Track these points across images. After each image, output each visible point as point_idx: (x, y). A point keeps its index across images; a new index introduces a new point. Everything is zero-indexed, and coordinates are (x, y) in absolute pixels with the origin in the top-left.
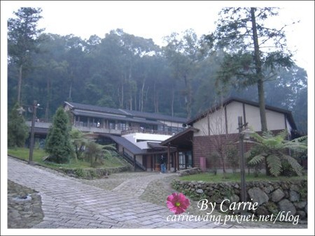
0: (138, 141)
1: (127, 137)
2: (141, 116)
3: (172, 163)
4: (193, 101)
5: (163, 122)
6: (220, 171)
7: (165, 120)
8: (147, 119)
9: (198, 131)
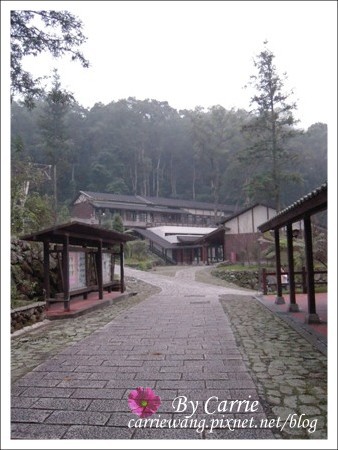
0: (166, 234)
1: (154, 230)
2: (161, 203)
3: (201, 256)
4: (220, 185)
5: (186, 210)
6: (246, 264)
7: (188, 208)
8: (170, 207)
9: (229, 229)
